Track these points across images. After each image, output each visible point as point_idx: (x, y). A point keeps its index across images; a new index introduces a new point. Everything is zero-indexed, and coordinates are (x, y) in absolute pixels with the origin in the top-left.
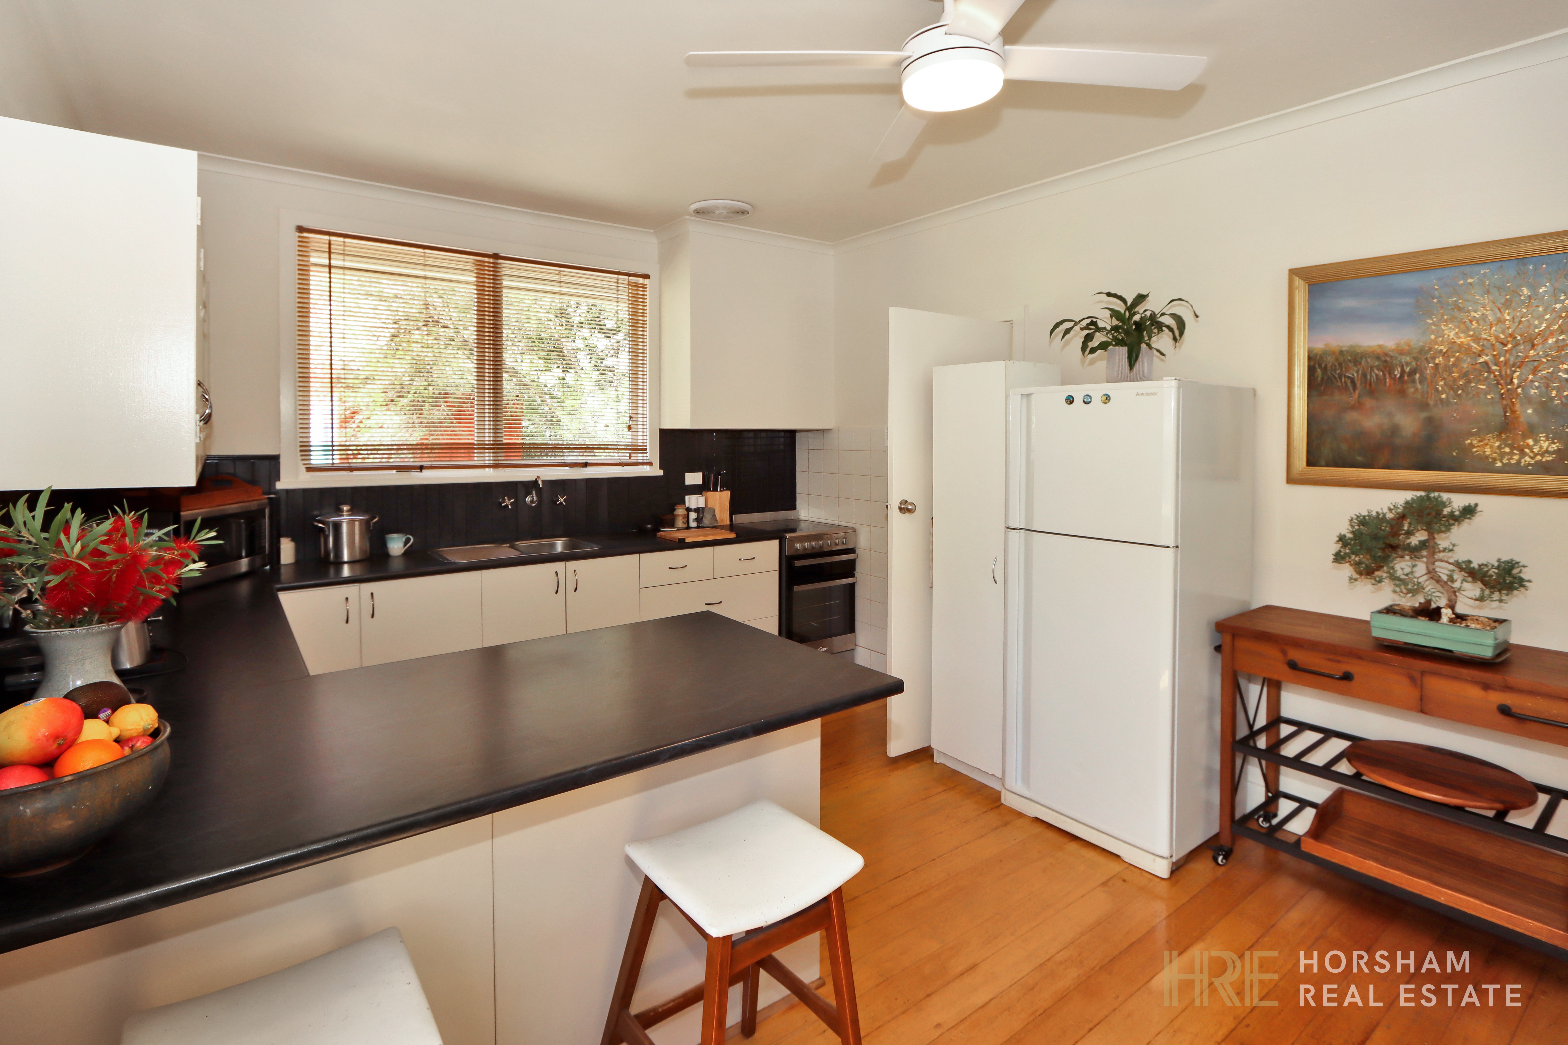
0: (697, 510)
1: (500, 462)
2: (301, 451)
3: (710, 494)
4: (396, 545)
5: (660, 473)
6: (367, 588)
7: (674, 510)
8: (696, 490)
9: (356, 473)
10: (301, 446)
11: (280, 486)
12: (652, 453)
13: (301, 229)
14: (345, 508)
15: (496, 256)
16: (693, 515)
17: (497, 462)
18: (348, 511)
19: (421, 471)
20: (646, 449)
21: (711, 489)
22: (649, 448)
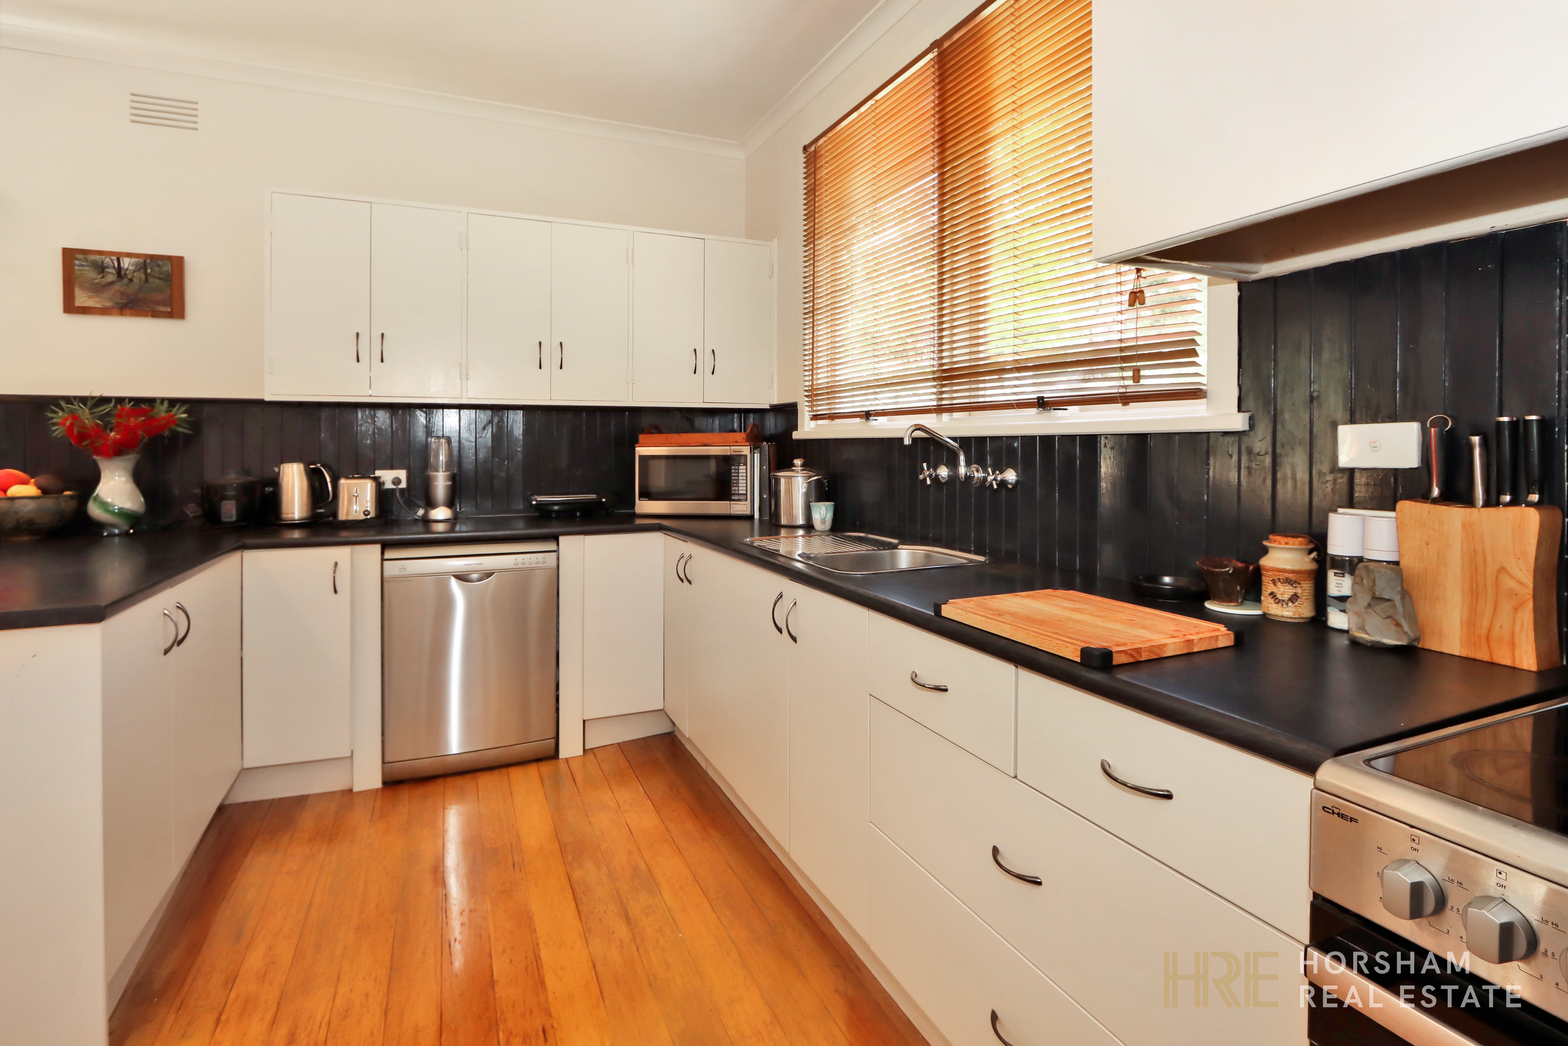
1: (943, 402)
9: (836, 421)
11: (796, 435)
17: (939, 403)
19: (872, 419)
20: (1193, 353)
21: (1436, 492)
22: (1202, 350)
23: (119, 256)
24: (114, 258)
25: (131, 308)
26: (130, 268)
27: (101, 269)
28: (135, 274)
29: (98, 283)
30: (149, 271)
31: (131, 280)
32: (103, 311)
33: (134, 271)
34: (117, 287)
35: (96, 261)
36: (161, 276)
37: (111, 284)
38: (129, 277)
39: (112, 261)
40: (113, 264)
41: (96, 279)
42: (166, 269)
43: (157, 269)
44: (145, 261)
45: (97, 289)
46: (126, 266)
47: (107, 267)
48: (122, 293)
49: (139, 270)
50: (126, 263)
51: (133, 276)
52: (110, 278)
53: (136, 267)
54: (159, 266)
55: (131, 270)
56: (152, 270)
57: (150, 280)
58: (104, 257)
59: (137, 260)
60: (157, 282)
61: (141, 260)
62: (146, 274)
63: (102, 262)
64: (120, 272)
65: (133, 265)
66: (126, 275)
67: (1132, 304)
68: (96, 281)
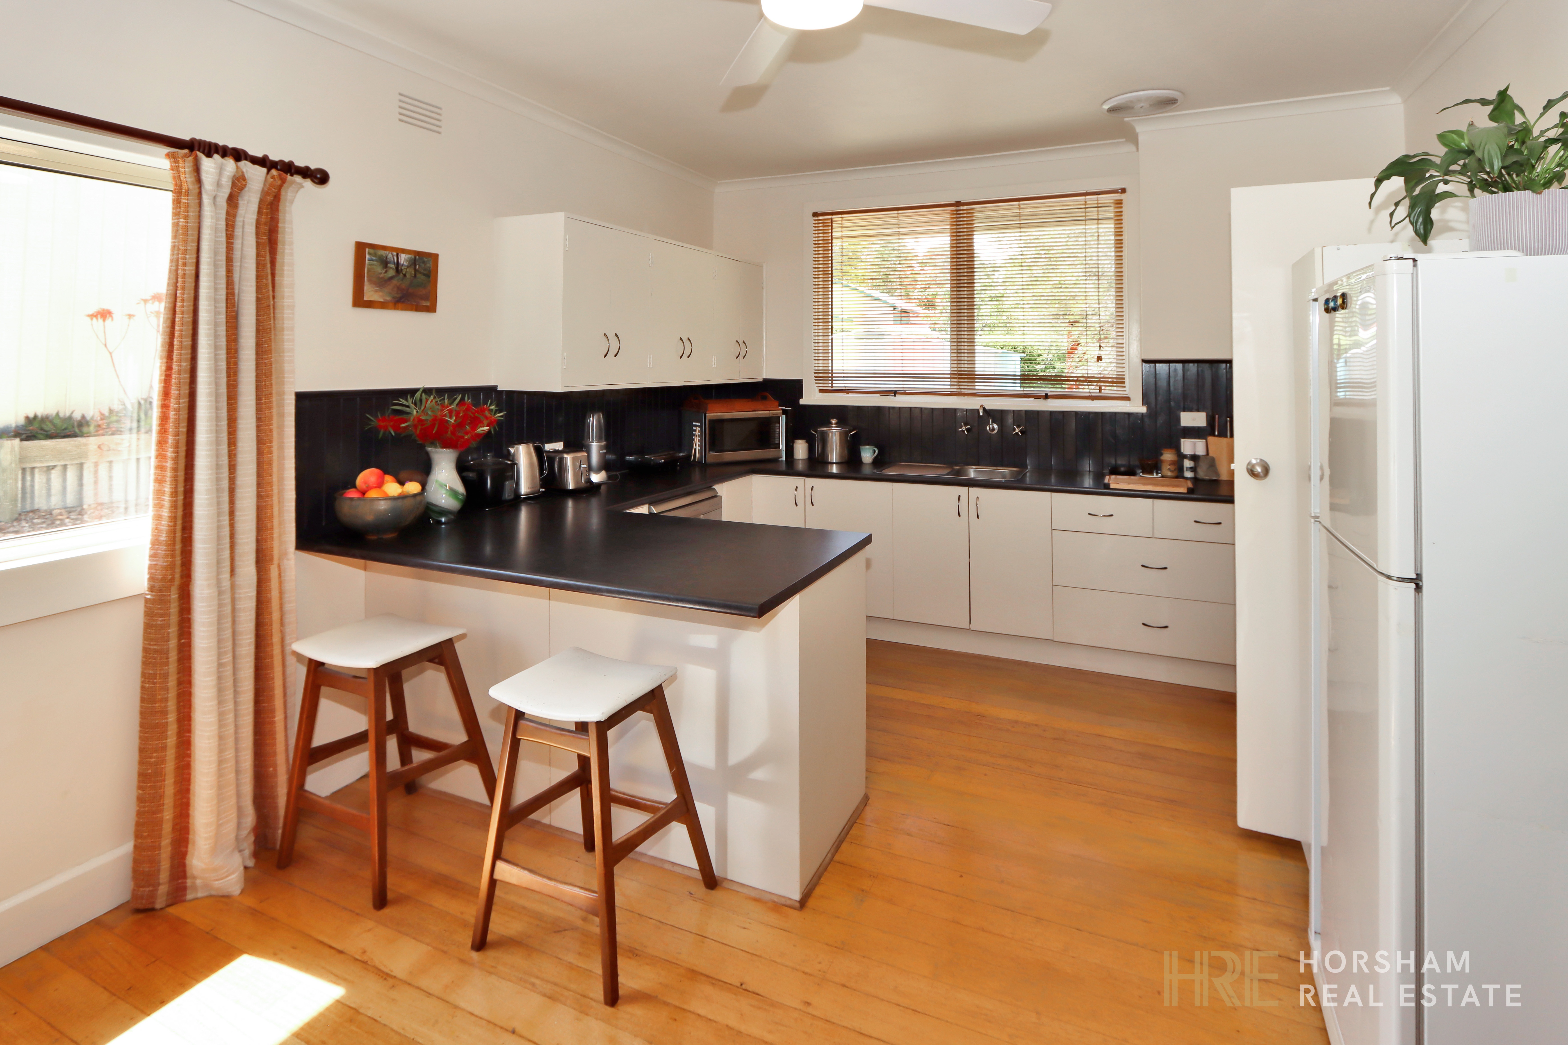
0: (1194, 458)
1: (963, 391)
2: (815, 377)
3: (1211, 439)
4: (867, 454)
5: (1144, 410)
6: (811, 481)
7: (1162, 454)
8: (1194, 433)
9: (850, 395)
10: (815, 373)
11: (802, 402)
12: (1134, 388)
13: (815, 215)
14: (834, 421)
15: (958, 204)
16: (1188, 463)
17: (959, 390)
18: (836, 424)
19: (895, 396)
20: (1124, 383)
21: (1217, 433)
22: (1127, 381)
23: (399, 251)
24: (395, 254)
25: (403, 302)
26: (406, 264)
27: (385, 263)
28: (408, 270)
29: (383, 278)
30: (417, 267)
31: (405, 275)
32: (382, 306)
33: (408, 267)
34: (395, 282)
35: (382, 256)
36: (425, 272)
37: (391, 278)
38: (404, 273)
39: (393, 256)
40: (394, 259)
41: (381, 273)
42: (428, 265)
43: (423, 265)
44: (415, 257)
45: (381, 283)
46: (402, 263)
47: (389, 263)
48: (399, 288)
49: (411, 266)
50: (403, 258)
51: (406, 272)
52: (391, 273)
53: (409, 262)
54: (424, 262)
55: (405, 266)
56: (419, 266)
57: (418, 275)
58: (388, 252)
59: (410, 256)
60: (423, 277)
61: (413, 257)
62: (415, 270)
63: (387, 257)
64: (398, 267)
65: (407, 261)
66: (402, 270)
67: (1098, 361)
68: (381, 276)
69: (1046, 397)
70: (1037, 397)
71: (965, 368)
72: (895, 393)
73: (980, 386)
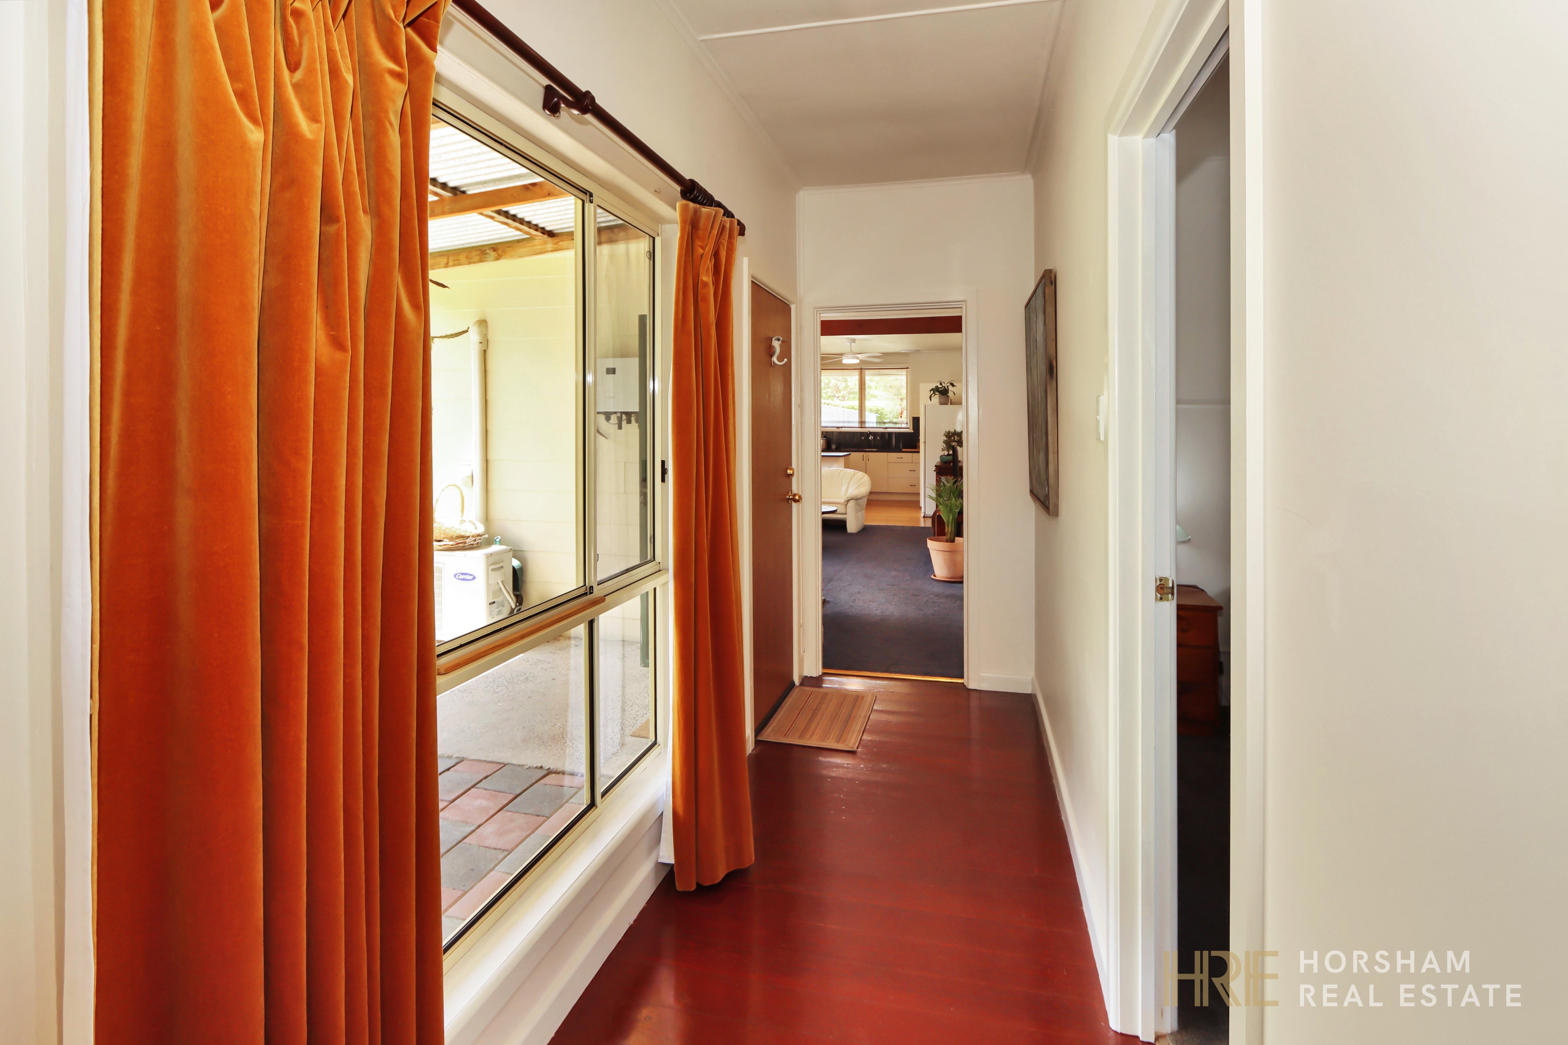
69: (887, 428)
70: (884, 428)
71: (863, 420)
72: (842, 427)
73: (867, 425)
